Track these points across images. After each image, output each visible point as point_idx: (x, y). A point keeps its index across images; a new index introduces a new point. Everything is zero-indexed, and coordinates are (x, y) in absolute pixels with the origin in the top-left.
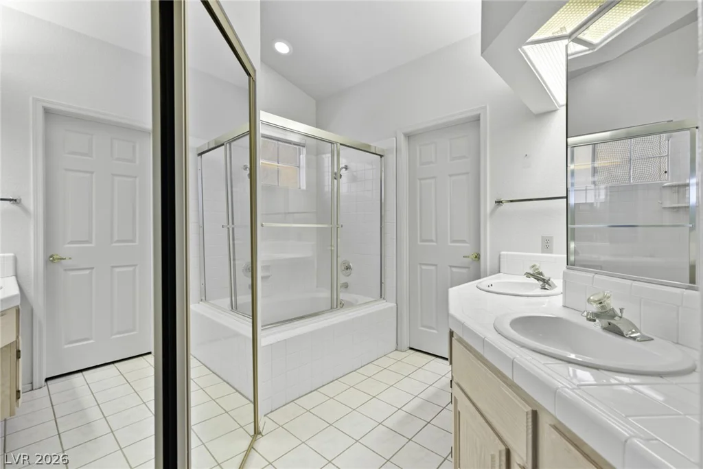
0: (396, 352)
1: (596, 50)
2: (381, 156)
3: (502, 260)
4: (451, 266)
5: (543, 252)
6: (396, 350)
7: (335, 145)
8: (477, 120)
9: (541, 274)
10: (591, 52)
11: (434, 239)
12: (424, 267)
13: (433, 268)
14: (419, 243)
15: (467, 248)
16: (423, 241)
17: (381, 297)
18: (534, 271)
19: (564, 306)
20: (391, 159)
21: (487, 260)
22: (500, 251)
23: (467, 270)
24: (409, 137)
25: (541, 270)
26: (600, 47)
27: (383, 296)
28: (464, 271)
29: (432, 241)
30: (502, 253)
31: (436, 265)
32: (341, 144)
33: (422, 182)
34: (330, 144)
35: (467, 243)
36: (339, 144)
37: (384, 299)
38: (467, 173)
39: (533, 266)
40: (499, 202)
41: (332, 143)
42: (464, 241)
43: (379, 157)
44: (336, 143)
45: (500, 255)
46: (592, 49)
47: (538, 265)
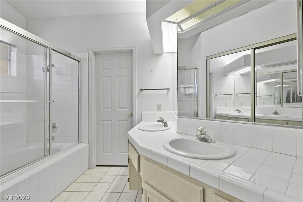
0: (89, 170)
1: (183, 33)
2: (79, 62)
3: (143, 115)
4: (118, 120)
5: (158, 111)
6: (89, 169)
7: (48, 49)
8: (131, 52)
9: (163, 120)
10: (182, 33)
11: (110, 107)
12: (104, 122)
13: (109, 122)
14: (102, 110)
15: (127, 111)
16: (103, 108)
17: (79, 142)
18: (161, 119)
19: (178, 133)
20: (85, 64)
21: (136, 116)
22: (142, 112)
23: (126, 121)
24: (96, 54)
25: (163, 119)
26: (185, 32)
27: (80, 141)
28: (125, 122)
29: (108, 108)
30: (143, 112)
31: (111, 120)
32: (52, 49)
33: (104, 78)
34: (44, 48)
35: (126, 109)
36: (51, 49)
37: (81, 142)
38: (127, 76)
39: (161, 117)
40: (141, 90)
41: (46, 47)
42: (125, 108)
43: (78, 62)
44: (49, 48)
45: (142, 113)
46: (182, 32)
47: (162, 117)
